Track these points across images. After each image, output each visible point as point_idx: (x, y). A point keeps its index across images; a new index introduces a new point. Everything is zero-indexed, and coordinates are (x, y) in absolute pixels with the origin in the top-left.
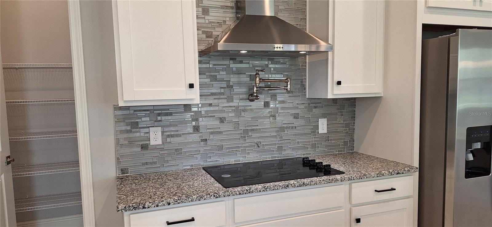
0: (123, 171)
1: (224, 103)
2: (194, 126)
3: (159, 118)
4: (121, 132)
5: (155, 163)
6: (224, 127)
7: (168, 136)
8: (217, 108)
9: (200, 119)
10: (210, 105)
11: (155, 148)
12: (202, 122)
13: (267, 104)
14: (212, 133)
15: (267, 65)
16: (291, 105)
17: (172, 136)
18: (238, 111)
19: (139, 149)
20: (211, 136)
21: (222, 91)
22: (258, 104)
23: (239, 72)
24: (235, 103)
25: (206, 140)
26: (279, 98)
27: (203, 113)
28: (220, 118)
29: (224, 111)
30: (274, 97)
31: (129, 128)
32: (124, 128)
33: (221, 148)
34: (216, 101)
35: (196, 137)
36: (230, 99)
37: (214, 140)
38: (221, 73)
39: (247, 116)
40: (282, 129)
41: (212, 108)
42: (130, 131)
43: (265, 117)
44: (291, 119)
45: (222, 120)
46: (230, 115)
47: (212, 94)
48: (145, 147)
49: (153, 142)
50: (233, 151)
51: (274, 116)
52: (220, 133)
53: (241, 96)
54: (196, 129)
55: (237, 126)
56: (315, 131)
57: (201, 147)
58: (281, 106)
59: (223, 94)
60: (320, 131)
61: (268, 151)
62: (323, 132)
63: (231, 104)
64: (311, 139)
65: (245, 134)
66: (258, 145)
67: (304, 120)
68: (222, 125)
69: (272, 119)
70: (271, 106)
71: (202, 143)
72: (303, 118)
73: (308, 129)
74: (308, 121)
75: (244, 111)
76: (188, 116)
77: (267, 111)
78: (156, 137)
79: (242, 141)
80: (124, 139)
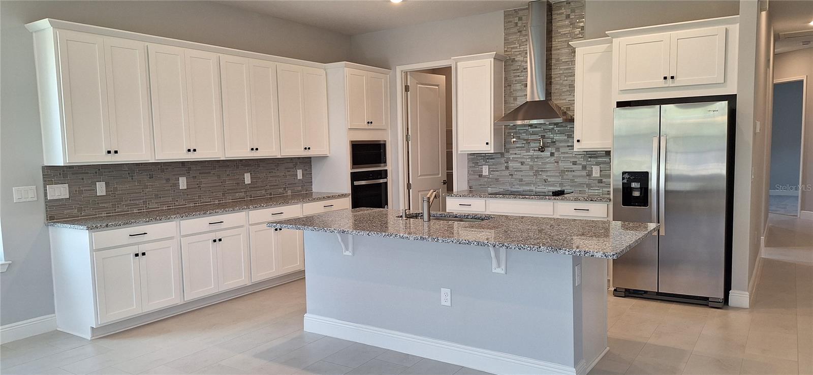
0: (471, 187)
1: (524, 153)
2: (506, 166)
3: (488, 160)
4: (470, 167)
5: (485, 185)
6: (524, 167)
7: (492, 171)
8: (519, 156)
9: (510, 162)
10: (516, 154)
11: (485, 177)
12: (510, 164)
13: (552, 154)
14: (516, 171)
15: (553, 129)
17: (494, 171)
18: (532, 158)
19: (478, 177)
20: (516, 173)
21: (523, 145)
22: (547, 153)
23: (534, 134)
24: (532, 153)
25: (512, 175)
26: (562, 150)
27: (511, 158)
29: (522, 158)
30: (558, 149)
31: (474, 165)
32: (472, 165)
33: (521, 180)
34: (519, 152)
35: (507, 173)
36: (528, 150)
37: (518, 175)
38: (523, 134)
39: (539, 162)
40: (563, 172)
41: (516, 156)
42: (474, 167)
43: (552, 163)
44: (571, 165)
45: (522, 163)
46: (528, 160)
47: (517, 147)
48: (480, 176)
49: (484, 174)
50: (528, 184)
51: (558, 162)
52: (521, 171)
53: (536, 149)
54: (507, 168)
55: (532, 168)
56: (589, 175)
57: (509, 179)
58: (563, 155)
59: (523, 147)
60: (594, 175)
61: (552, 185)
62: (596, 176)
63: (528, 154)
64: (586, 180)
65: (537, 173)
66: (545, 181)
67: (581, 166)
68: (523, 166)
69: (556, 164)
70: (555, 155)
71: (510, 177)
72: (580, 164)
73: (584, 173)
74: (584, 167)
75: (537, 158)
76: (503, 160)
77: (553, 159)
78: (485, 171)
79: (535, 177)
80: (472, 171)
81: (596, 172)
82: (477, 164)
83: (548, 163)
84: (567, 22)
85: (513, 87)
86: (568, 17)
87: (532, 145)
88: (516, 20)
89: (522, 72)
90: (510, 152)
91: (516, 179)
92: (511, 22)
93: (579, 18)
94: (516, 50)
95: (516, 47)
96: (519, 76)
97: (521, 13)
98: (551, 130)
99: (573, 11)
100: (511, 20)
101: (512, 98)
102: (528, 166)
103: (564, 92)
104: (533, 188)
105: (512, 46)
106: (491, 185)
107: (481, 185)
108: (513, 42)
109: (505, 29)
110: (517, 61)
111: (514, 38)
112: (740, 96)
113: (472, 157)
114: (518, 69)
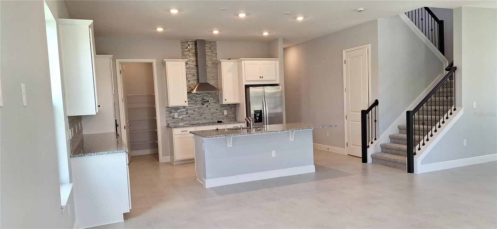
0: (168, 124)
4: (167, 114)
5: (176, 122)
6: (195, 113)
7: (179, 115)
8: (193, 107)
10: (191, 107)
12: (189, 111)
13: (207, 106)
14: (191, 114)
15: (207, 95)
16: (215, 106)
17: (181, 115)
18: (199, 108)
19: (172, 118)
22: (205, 106)
27: (189, 109)
28: (194, 110)
29: (195, 108)
30: (210, 104)
32: (168, 113)
33: (194, 119)
35: (187, 115)
36: (196, 105)
37: (192, 116)
39: (202, 110)
40: (213, 113)
42: (169, 114)
43: (207, 110)
44: (215, 111)
45: (194, 111)
46: (197, 109)
47: (191, 104)
49: (175, 117)
50: (198, 120)
53: (200, 104)
54: (187, 113)
55: (199, 112)
56: (223, 114)
57: (188, 119)
58: (212, 106)
59: (194, 103)
60: (225, 114)
61: (209, 120)
63: (197, 106)
64: (222, 116)
65: (201, 115)
66: (205, 118)
67: (219, 111)
69: (209, 110)
71: (189, 117)
72: (219, 110)
73: (221, 114)
74: (221, 111)
75: (201, 108)
76: (185, 110)
77: (208, 108)
78: (176, 115)
79: (200, 117)
80: (168, 116)
81: (225, 113)
82: (171, 112)
83: (205, 110)
84: (209, 50)
85: (188, 76)
86: (210, 48)
89: (191, 69)
91: (192, 118)
93: (214, 49)
95: (188, 58)
96: (190, 71)
98: (206, 96)
99: (212, 46)
102: (197, 112)
103: (211, 80)
104: (200, 122)
105: (186, 57)
106: (179, 122)
107: (174, 122)
108: (186, 55)
109: (182, 49)
110: (189, 64)
111: (186, 53)
112: (280, 84)
113: (168, 109)
114: (189, 68)
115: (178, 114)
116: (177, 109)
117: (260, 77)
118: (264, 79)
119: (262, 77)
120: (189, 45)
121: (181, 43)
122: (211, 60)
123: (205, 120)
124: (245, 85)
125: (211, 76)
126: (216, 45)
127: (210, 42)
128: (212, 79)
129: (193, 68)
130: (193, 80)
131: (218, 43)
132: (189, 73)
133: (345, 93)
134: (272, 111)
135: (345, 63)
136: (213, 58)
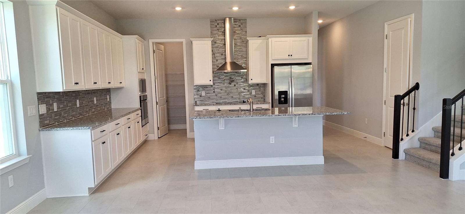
0: (196, 102)
1: (222, 85)
4: (195, 92)
5: (203, 100)
7: (207, 94)
8: (220, 86)
10: (218, 85)
11: (203, 97)
12: (216, 90)
13: (235, 85)
14: (218, 93)
15: (235, 74)
16: (243, 86)
17: (208, 94)
18: (226, 87)
19: (199, 97)
21: (222, 81)
22: (232, 85)
24: (225, 85)
26: (239, 83)
27: (216, 87)
28: (221, 89)
29: (222, 87)
30: (237, 83)
31: (197, 91)
33: (221, 97)
34: (220, 84)
35: (214, 94)
37: (219, 95)
39: (229, 89)
40: (240, 93)
41: (218, 86)
42: (197, 92)
43: (235, 89)
44: (243, 90)
45: (221, 90)
46: (224, 88)
47: (219, 82)
48: (201, 96)
49: (203, 95)
50: (224, 99)
51: (237, 89)
52: (221, 93)
53: (227, 83)
54: (214, 92)
55: (226, 91)
56: (251, 93)
58: (240, 86)
59: (221, 82)
60: (253, 94)
61: (236, 99)
62: (254, 94)
63: (224, 85)
64: (250, 96)
65: (228, 94)
66: (232, 97)
68: (221, 91)
70: (236, 86)
71: (216, 96)
72: (247, 89)
73: (249, 93)
74: (248, 91)
75: (228, 87)
76: (212, 88)
77: (235, 88)
78: (203, 94)
79: (227, 96)
80: (196, 94)
81: (254, 92)
82: (198, 90)
83: (233, 89)
84: (239, 28)
85: (216, 55)
86: (240, 26)
87: (226, 81)
88: (216, 24)
89: (220, 48)
90: (216, 85)
91: (219, 97)
92: (214, 25)
93: (244, 27)
94: (217, 38)
95: (217, 37)
96: (218, 50)
97: (218, 22)
99: (242, 24)
100: (213, 24)
101: (216, 60)
102: (224, 91)
103: (239, 58)
104: (227, 101)
105: (215, 36)
106: (206, 100)
107: (201, 100)
108: (215, 34)
109: (211, 28)
110: (217, 43)
111: (215, 32)
112: (312, 64)
113: (196, 87)
114: (218, 47)
115: (205, 92)
116: (204, 88)
117: (289, 55)
118: (293, 57)
119: (291, 55)
120: (218, 24)
121: (211, 22)
122: (241, 38)
123: (232, 99)
124: (271, 64)
125: (239, 54)
126: (246, 23)
127: (240, 20)
128: (241, 58)
129: (221, 47)
130: (221, 59)
131: (248, 21)
132: (217, 52)
133: (385, 74)
134: (299, 92)
135: (387, 39)
136: (243, 37)
